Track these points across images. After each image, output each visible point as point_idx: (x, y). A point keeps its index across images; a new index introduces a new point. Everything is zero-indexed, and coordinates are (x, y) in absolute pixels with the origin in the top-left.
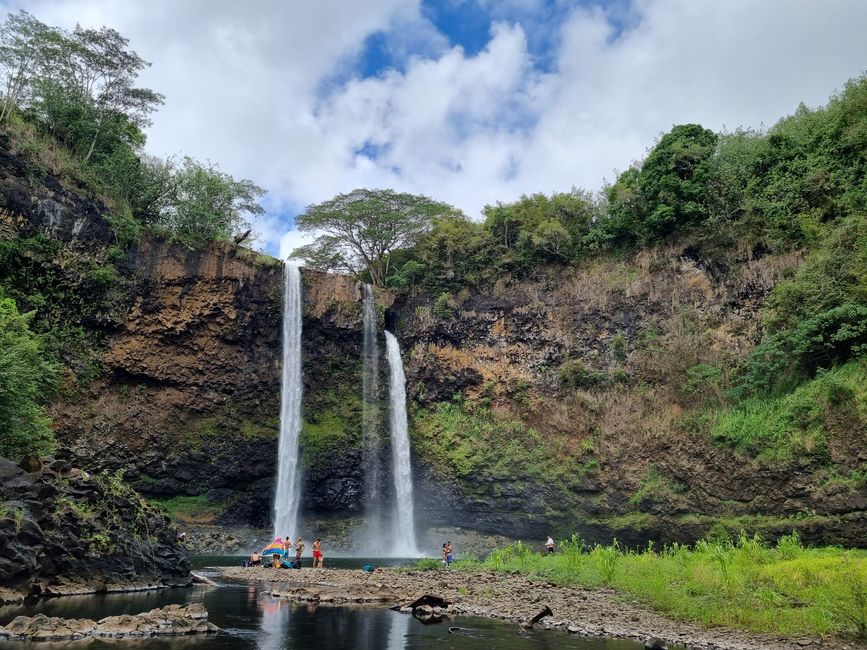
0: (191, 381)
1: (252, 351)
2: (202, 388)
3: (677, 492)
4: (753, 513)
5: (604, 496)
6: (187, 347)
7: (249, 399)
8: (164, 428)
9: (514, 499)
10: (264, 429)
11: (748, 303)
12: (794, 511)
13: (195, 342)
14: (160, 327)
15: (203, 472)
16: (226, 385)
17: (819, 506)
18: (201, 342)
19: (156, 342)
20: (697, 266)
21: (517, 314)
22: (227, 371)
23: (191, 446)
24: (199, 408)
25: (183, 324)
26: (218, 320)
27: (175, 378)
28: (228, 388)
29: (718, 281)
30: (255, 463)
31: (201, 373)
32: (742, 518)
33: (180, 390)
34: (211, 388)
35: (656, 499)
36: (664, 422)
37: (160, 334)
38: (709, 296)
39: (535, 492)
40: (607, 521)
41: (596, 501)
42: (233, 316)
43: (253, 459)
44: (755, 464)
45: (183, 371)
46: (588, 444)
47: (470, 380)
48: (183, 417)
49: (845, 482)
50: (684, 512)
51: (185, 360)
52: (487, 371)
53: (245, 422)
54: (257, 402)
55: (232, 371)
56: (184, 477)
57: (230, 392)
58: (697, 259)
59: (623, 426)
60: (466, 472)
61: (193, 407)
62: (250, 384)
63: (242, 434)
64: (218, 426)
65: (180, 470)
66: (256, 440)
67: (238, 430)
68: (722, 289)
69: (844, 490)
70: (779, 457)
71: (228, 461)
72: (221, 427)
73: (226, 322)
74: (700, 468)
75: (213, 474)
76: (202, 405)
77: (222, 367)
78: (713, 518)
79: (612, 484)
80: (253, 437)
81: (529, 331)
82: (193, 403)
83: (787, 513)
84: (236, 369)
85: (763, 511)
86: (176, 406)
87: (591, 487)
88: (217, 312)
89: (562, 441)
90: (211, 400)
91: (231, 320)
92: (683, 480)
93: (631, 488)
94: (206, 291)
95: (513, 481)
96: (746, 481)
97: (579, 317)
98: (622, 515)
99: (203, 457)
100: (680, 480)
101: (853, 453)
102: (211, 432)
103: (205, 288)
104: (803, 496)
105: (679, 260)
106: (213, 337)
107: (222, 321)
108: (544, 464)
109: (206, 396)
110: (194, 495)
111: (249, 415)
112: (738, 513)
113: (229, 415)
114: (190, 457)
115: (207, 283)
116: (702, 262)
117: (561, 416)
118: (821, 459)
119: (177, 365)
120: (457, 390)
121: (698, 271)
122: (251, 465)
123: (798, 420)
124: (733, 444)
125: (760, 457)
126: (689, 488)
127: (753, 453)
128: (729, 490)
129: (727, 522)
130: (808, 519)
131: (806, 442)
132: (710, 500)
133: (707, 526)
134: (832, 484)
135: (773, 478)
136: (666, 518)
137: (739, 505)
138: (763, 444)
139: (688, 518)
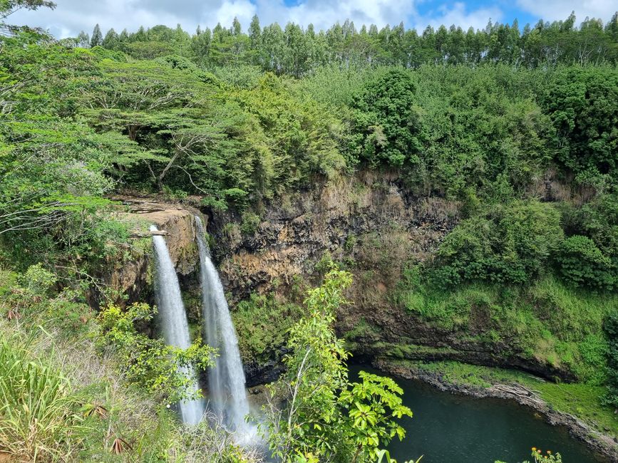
3: (376, 333)
4: (417, 344)
11: (424, 225)
12: (442, 347)
17: (455, 347)
20: (399, 191)
21: (296, 224)
29: (409, 204)
32: (411, 346)
35: (363, 336)
36: (375, 296)
38: (402, 213)
44: (428, 325)
47: (263, 280)
49: (472, 339)
50: (376, 341)
52: (272, 270)
58: (400, 187)
60: (262, 350)
68: (410, 211)
69: (471, 343)
70: (446, 326)
74: (392, 321)
78: (393, 344)
81: (303, 236)
83: (437, 347)
85: (424, 345)
92: (381, 327)
96: (418, 331)
97: (329, 221)
100: (378, 326)
101: (478, 327)
104: (450, 343)
105: (389, 184)
112: (407, 343)
116: (402, 190)
118: (463, 328)
120: (252, 291)
121: (398, 194)
123: (458, 310)
124: (419, 314)
125: (433, 323)
126: (383, 329)
127: (429, 320)
128: (407, 332)
129: (402, 348)
130: (449, 350)
131: (459, 321)
132: (394, 336)
133: (388, 348)
134: (465, 339)
135: (437, 332)
136: (366, 345)
137: (410, 339)
138: (437, 318)
139: (380, 345)
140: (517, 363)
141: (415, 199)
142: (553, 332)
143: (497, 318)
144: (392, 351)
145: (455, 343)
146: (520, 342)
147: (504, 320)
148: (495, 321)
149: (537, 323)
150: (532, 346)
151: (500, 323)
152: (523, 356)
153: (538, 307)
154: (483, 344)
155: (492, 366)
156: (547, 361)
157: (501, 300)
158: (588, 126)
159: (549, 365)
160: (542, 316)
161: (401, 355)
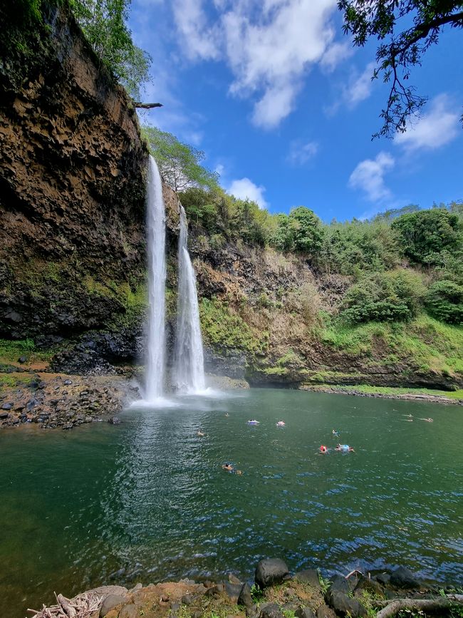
0: (48, 216)
1: (108, 215)
2: (56, 229)
3: (302, 360)
4: (334, 371)
5: (267, 359)
6: (56, 177)
7: (97, 257)
8: (5, 257)
9: (234, 358)
10: (104, 288)
11: (328, 289)
12: (354, 371)
13: (67, 177)
14: (45, 134)
15: (37, 317)
16: (79, 235)
17: (364, 371)
18: (75, 181)
19: (31, 149)
20: (310, 268)
21: (245, 262)
22: (84, 223)
23: (31, 287)
24: (47, 249)
25: (71, 150)
26: (99, 168)
27: (34, 205)
28: (79, 239)
30: (89, 316)
31: (60, 212)
32: (329, 372)
33: (33, 222)
34: (63, 232)
35: (291, 362)
36: (299, 330)
37: (42, 143)
38: (313, 282)
39: (243, 355)
40: (266, 370)
41: (264, 361)
42: (114, 173)
43: (90, 312)
44: (341, 353)
45: (44, 201)
46: (266, 334)
47: (221, 289)
48: (28, 252)
49: (377, 364)
50: (302, 368)
51: (50, 191)
52: (228, 286)
53: (88, 276)
54: (102, 262)
55: (88, 225)
56: (14, 319)
57: (79, 244)
58: (310, 265)
59: (280, 329)
60: (217, 341)
61: (42, 245)
62: (101, 243)
63: (83, 287)
64: (63, 274)
65: (10, 310)
66: (98, 296)
67: (80, 282)
69: (376, 366)
70: (355, 352)
71: (69, 310)
72: (65, 275)
73: (105, 175)
74: (313, 351)
75: (48, 320)
76: (51, 247)
77: (81, 216)
78: (315, 371)
79: (272, 354)
80: (95, 292)
81: (249, 272)
82: (42, 241)
83: (350, 372)
84: (92, 225)
85: (339, 371)
86: (25, 237)
87: (264, 354)
88: (104, 159)
89: (255, 330)
90: (61, 245)
91: (110, 175)
92: (305, 355)
93: (280, 356)
94: (101, 131)
95: (234, 348)
96: (333, 359)
97: (266, 273)
98: (272, 367)
99: (43, 301)
100: (303, 355)
101: (380, 354)
102: (55, 278)
103: (102, 127)
104: (358, 367)
105: (304, 263)
106: (84, 181)
107: (102, 172)
108: (248, 341)
109: (57, 238)
110: (19, 339)
111: (93, 272)
112: (326, 370)
113: (74, 266)
114: (28, 298)
115: (107, 123)
116: (312, 268)
117: (255, 318)
118: (368, 355)
119: (40, 191)
120: (213, 293)
121: (310, 271)
122: (86, 317)
123: (363, 339)
124: (333, 344)
125: (344, 351)
126: (306, 358)
127: (341, 348)
128: (325, 361)
129: (322, 373)
130: (359, 375)
131: (365, 348)
132: (315, 364)
133: (311, 374)
134: (371, 363)
135: (348, 359)
136: (294, 370)
137: (328, 368)
138: (347, 346)
139: (304, 371)
140: (417, 379)
141: (320, 273)
142: (441, 351)
143: (393, 344)
144: (315, 376)
145: (363, 367)
146: (416, 360)
147: (399, 344)
148: (392, 346)
149: (424, 347)
150: (425, 362)
151: (396, 347)
152: (421, 371)
153: (423, 336)
154: (386, 367)
155: (397, 387)
156: (442, 371)
157: (394, 330)
158: (423, 230)
159: (445, 375)
160: (427, 341)
161: (322, 379)
